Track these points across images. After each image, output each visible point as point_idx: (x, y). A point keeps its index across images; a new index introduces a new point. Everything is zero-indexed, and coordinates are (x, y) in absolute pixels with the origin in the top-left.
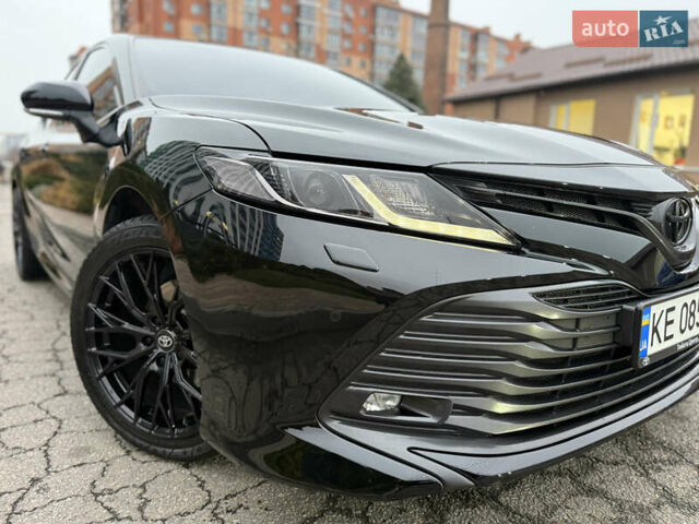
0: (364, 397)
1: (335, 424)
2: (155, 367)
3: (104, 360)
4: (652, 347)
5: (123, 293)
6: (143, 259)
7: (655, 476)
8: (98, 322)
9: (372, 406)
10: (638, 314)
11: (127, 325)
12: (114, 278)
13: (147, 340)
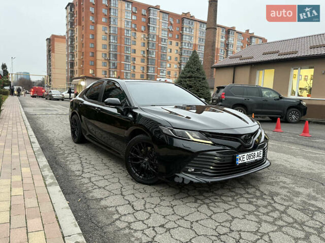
0: (188, 169)
1: (183, 173)
2: (144, 165)
3: (132, 163)
4: (239, 162)
5: (138, 150)
6: (143, 143)
8: (131, 155)
10: (236, 156)
11: (138, 156)
12: (136, 147)
13: (142, 159)
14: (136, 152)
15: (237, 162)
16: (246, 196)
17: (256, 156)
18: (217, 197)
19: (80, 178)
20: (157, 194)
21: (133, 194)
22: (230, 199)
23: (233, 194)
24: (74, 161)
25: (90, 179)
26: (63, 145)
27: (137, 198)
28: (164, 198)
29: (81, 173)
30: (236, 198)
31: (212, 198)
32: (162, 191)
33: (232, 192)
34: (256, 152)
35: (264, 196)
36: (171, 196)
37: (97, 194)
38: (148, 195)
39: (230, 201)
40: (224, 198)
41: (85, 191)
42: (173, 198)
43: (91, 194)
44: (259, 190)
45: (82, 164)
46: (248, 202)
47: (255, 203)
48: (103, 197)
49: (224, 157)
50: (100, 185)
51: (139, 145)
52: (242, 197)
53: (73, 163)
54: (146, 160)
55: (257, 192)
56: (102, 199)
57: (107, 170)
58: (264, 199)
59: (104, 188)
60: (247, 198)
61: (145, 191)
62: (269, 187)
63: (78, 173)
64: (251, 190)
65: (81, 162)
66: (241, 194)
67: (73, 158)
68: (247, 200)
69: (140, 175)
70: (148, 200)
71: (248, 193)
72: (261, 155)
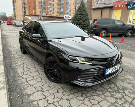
0: (78, 79)
1: (75, 81)
3: (48, 72)
4: (107, 74)
7: (110, 85)
8: (47, 68)
9: (79, 79)
10: (105, 71)
11: (51, 68)
12: (49, 63)
13: (53, 70)
14: (49, 66)
15: (106, 74)
16: (110, 90)
17: (116, 68)
18: (94, 92)
19: (21, 78)
20: (61, 90)
21: (48, 90)
22: (101, 93)
23: (103, 89)
24: (20, 66)
25: (26, 79)
26: (16, 55)
27: (50, 93)
28: (65, 93)
29: (22, 74)
30: (104, 92)
31: (91, 93)
32: (64, 87)
33: (102, 87)
34: (116, 67)
35: (119, 90)
36: (69, 91)
37: (29, 91)
38: (56, 91)
39: (101, 95)
40: (97, 92)
41: (23, 88)
42: (69, 93)
43: (26, 91)
44: (116, 85)
45: (24, 68)
46: (111, 95)
47: (115, 96)
48: (32, 93)
49: (99, 72)
50: (31, 84)
51: (51, 62)
52: (108, 91)
53: (19, 67)
54: (55, 70)
55: (115, 87)
56: (31, 94)
57: (36, 72)
58: (119, 93)
59: (33, 86)
60: (110, 92)
61: (55, 88)
62: (121, 83)
63: (21, 75)
64: (112, 86)
65: (24, 67)
66: (107, 89)
67: (20, 64)
68: (110, 93)
69: (52, 78)
70: (56, 95)
71: (110, 88)
72: (119, 67)
